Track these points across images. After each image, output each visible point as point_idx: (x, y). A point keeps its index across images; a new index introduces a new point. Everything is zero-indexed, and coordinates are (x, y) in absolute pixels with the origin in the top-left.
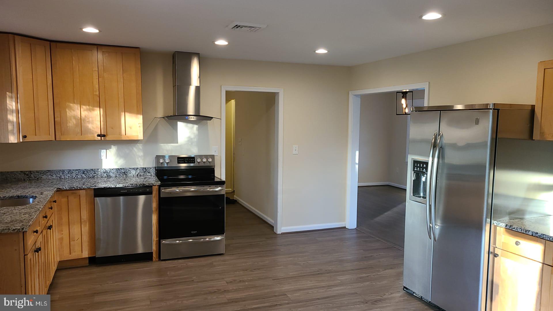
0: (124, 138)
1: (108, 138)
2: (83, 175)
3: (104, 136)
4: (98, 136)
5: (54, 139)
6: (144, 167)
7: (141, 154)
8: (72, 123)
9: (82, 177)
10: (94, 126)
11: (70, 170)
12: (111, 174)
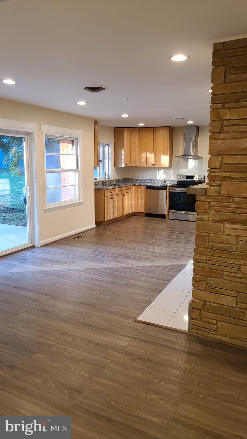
0: (162, 166)
1: (155, 166)
2: (150, 182)
3: (154, 165)
4: (152, 165)
5: (137, 166)
6: (173, 180)
7: (173, 173)
8: (144, 160)
9: (149, 183)
10: (151, 160)
11: (145, 179)
12: (160, 182)
